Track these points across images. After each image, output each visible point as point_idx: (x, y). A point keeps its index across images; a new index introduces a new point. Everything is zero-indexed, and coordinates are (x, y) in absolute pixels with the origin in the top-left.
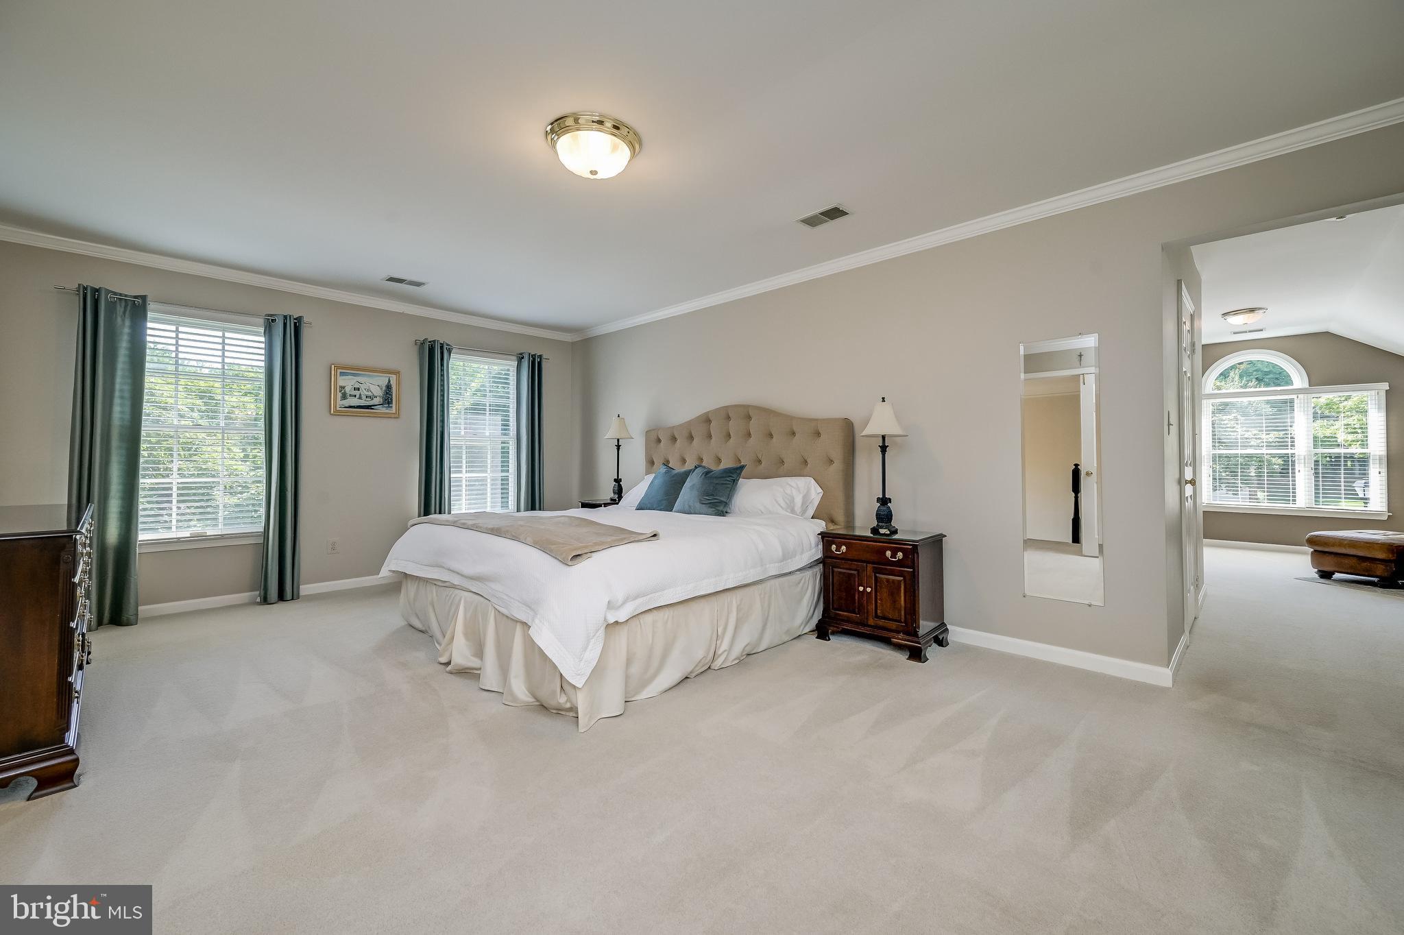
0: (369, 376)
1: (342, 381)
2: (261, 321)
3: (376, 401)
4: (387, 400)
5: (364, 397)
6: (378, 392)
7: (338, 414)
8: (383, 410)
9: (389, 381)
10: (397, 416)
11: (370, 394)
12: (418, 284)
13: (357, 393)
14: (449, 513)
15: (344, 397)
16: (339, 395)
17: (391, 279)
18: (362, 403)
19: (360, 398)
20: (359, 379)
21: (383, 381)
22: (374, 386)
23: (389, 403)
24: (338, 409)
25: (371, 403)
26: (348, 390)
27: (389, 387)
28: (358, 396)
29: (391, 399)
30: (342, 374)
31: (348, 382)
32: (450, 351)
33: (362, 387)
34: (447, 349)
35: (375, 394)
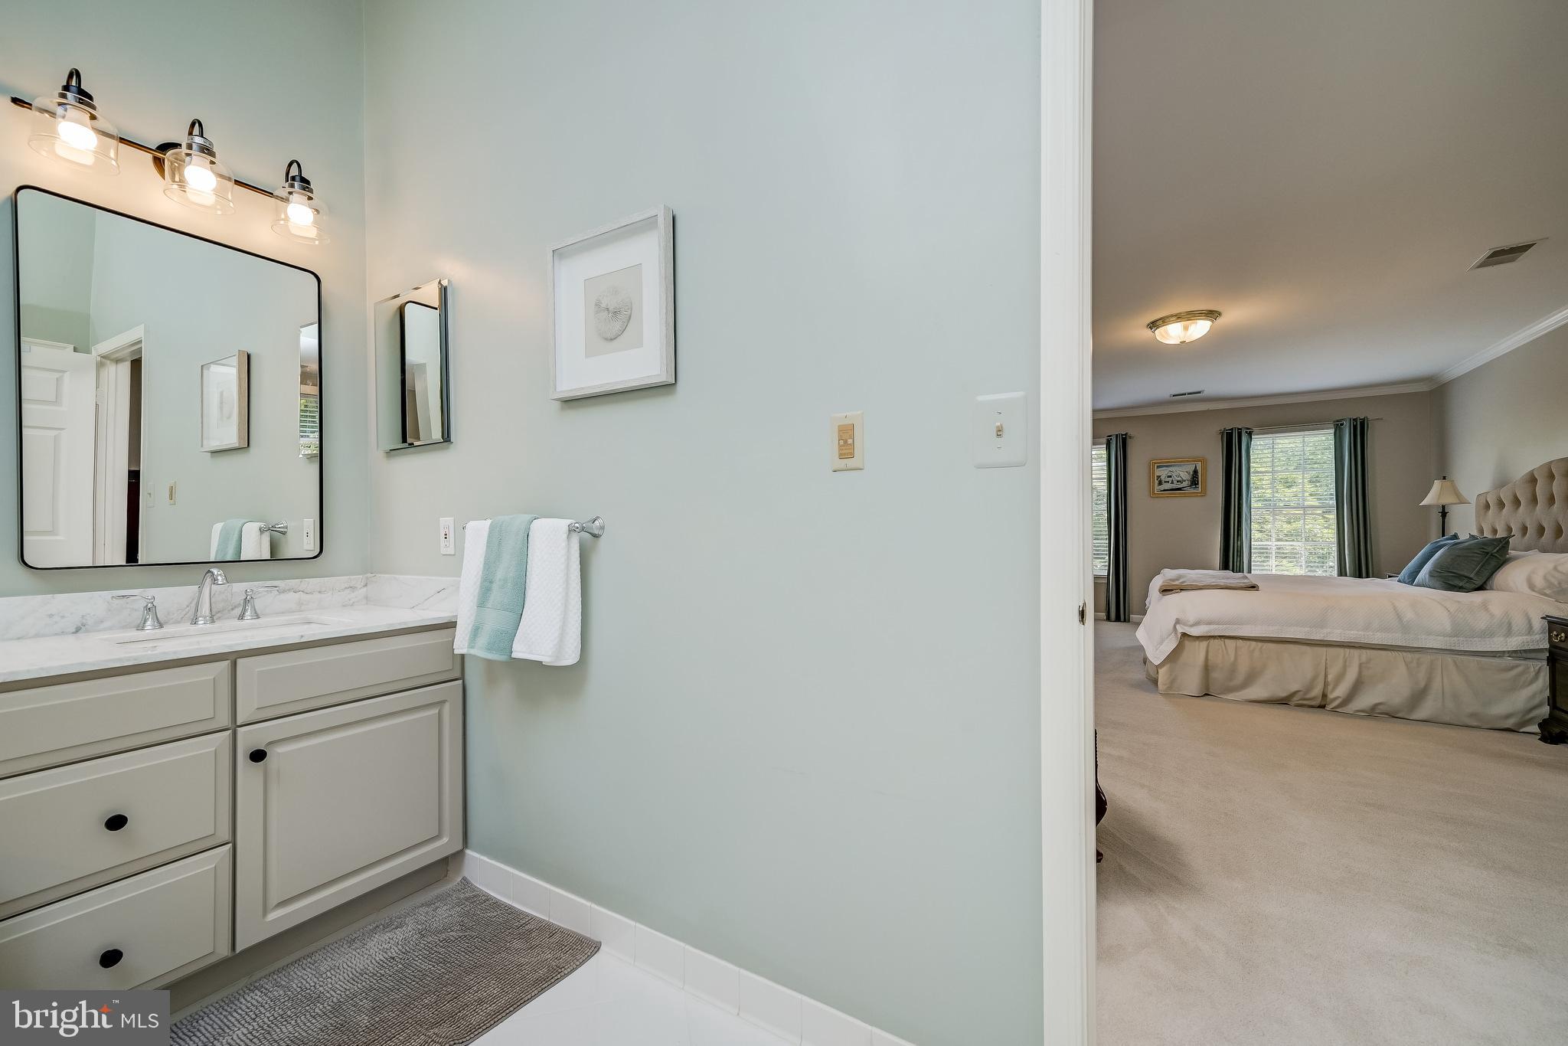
0: (1181, 465)
1: (1158, 472)
2: (1105, 440)
3: (1185, 484)
4: (1194, 481)
5: (1175, 482)
6: (1187, 477)
7: (1155, 496)
8: (1192, 491)
9: (1196, 467)
10: (1204, 494)
11: (1179, 479)
12: (1199, 392)
13: (1170, 479)
15: (1160, 483)
16: (1157, 482)
17: (1176, 395)
18: (1174, 486)
19: (1172, 483)
20: (1171, 469)
21: (1191, 468)
22: (1183, 473)
23: (1196, 484)
24: (1156, 492)
25: (1181, 486)
26: (1163, 478)
27: (1196, 472)
28: (1170, 482)
29: (1198, 481)
30: (1158, 467)
31: (1163, 473)
32: (1250, 434)
33: (1174, 474)
34: (1246, 432)
35: (1184, 479)
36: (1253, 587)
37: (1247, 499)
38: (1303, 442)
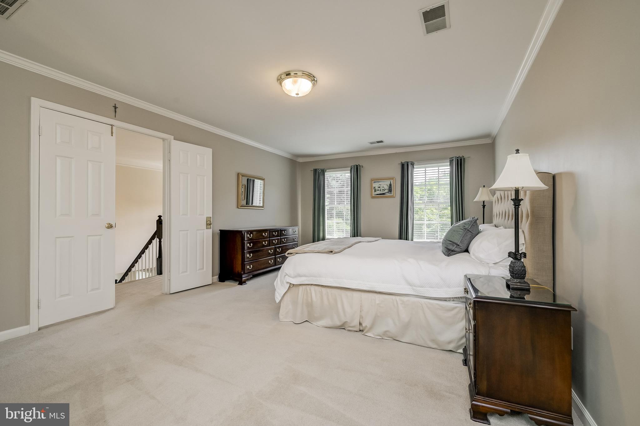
0: (384, 181)
1: (374, 185)
2: (349, 169)
3: (386, 191)
4: (390, 190)
5: (382, 190)
6: (387, 187)
7: (373, 197)
8: (388, 194)
9: (391, 182)
10: (393, 197)
11: (384, 189)
12: (382, 142)
13: (379, 189)
15: (375, 191)
16: (373, 190)
17: (372, 143)
18: (381, 192)
19: (380, 191)
20: (380, 183)
21: (388, 183)
22: (385, 185)
23: (391, 192)
24: (373, 195)
25: (384, 192)
26: (377, 188)
27: (390, 185)
28: (379, 190)
29: (392, 190)
30: (374, 182)
31: (376, 185)
32: (413, 164)
33: (381, 186)
34: (411, 164)
35: (386, 188)
37: (411, 199)
38: (439, 169)
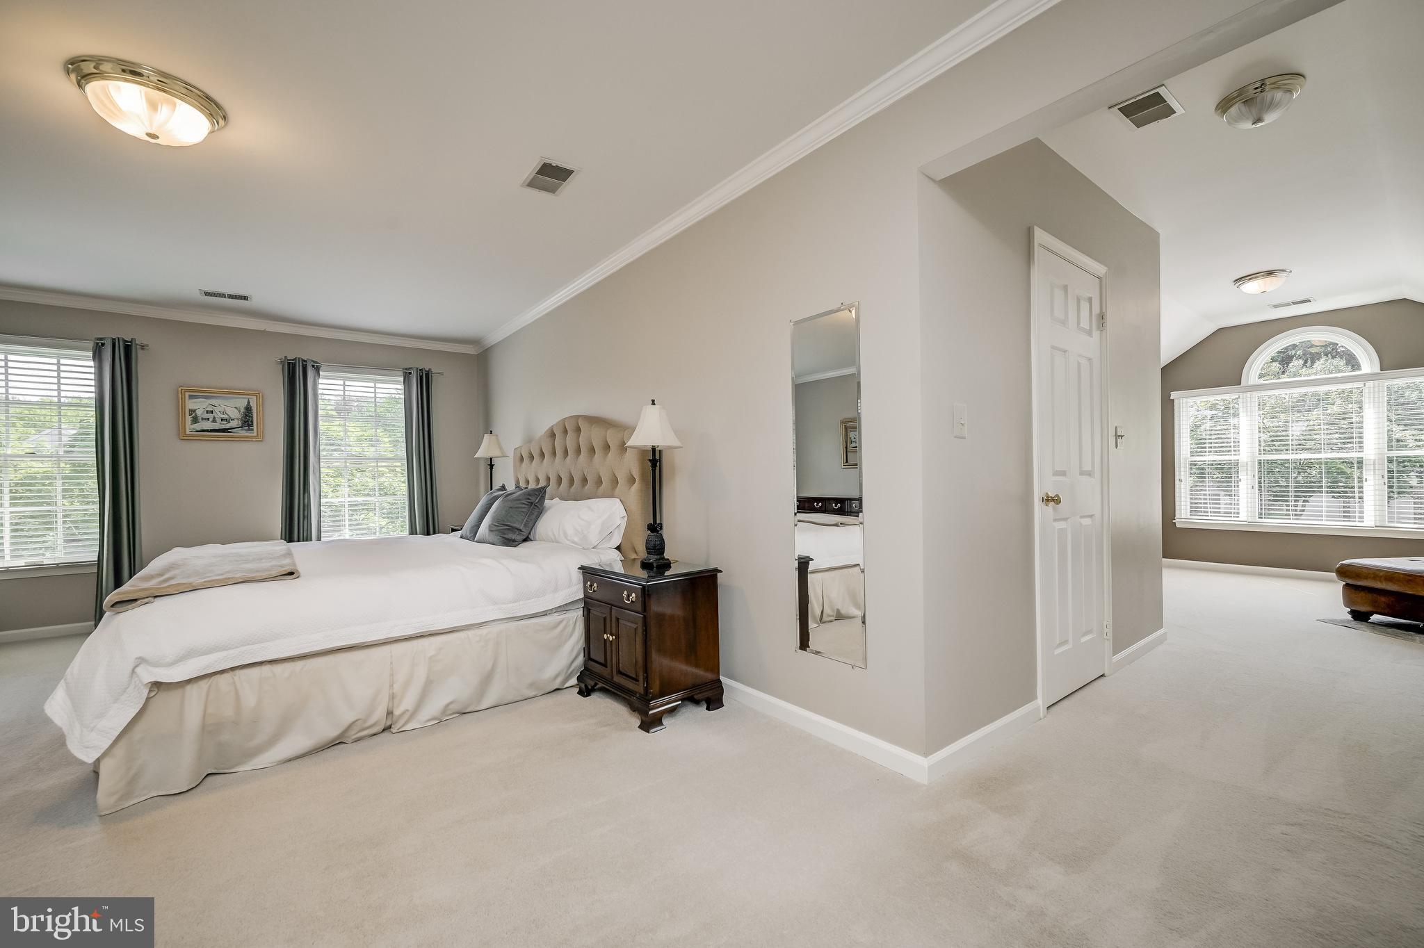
0: (225, 398)
1: (191, 404)
2: (91, 345)
3: (233, 424)
4: (247, 420)
5: (219, 420)
6: (235, 414)
7: (184, 437)
8: (242, 433)
9: (249, 403)
10: (259, 439)
11: (226, 416)
12: (245, 298)
13: (210, 416)
14: (319, 539)
15: (195, 420)
16: (189, 419)
17: (207, 294)
18: (217, 426)
19: (214, 421)
20: (213, 401)
21: (242, 403)
22: (231, 409)
23: (249, 426)
24: (188, 432)
25: (228, 426)
26: (199, 413)
27: (248, 409)
28: (211, 420)
29: (252, 422)
30: (191, 397)
31: (200, 406)
32: (317, 369)
33: (216, 410)
34: (313, 366)
35: (233, 417)
36: (291, 574)
37: (315, 447)
38: (375, 387)
